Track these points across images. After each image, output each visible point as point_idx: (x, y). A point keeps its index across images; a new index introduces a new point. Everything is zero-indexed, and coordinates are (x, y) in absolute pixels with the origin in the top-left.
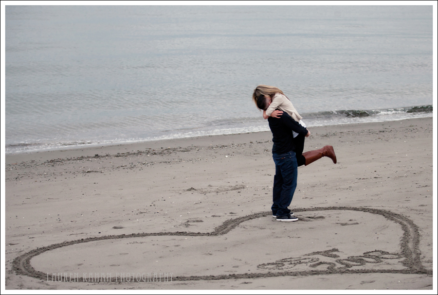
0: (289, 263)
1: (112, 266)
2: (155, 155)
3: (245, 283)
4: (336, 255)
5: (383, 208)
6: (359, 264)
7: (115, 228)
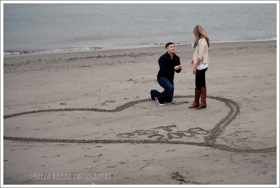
0: (138, 133)
1: (36, 130)
2: (132, 57)
3: (98, 146)
4: (171, 129)
5: (230, 98)
6: (179, 137)
7: (61, 104)
